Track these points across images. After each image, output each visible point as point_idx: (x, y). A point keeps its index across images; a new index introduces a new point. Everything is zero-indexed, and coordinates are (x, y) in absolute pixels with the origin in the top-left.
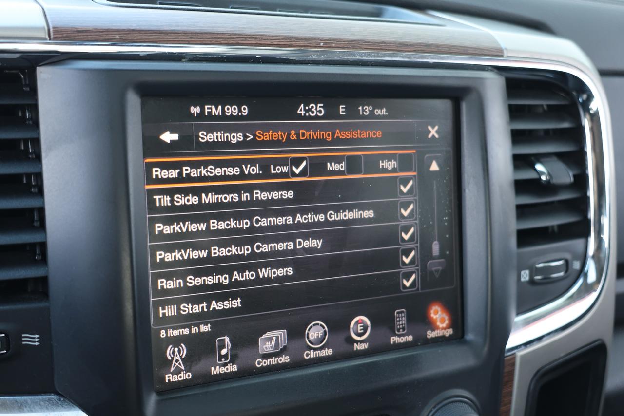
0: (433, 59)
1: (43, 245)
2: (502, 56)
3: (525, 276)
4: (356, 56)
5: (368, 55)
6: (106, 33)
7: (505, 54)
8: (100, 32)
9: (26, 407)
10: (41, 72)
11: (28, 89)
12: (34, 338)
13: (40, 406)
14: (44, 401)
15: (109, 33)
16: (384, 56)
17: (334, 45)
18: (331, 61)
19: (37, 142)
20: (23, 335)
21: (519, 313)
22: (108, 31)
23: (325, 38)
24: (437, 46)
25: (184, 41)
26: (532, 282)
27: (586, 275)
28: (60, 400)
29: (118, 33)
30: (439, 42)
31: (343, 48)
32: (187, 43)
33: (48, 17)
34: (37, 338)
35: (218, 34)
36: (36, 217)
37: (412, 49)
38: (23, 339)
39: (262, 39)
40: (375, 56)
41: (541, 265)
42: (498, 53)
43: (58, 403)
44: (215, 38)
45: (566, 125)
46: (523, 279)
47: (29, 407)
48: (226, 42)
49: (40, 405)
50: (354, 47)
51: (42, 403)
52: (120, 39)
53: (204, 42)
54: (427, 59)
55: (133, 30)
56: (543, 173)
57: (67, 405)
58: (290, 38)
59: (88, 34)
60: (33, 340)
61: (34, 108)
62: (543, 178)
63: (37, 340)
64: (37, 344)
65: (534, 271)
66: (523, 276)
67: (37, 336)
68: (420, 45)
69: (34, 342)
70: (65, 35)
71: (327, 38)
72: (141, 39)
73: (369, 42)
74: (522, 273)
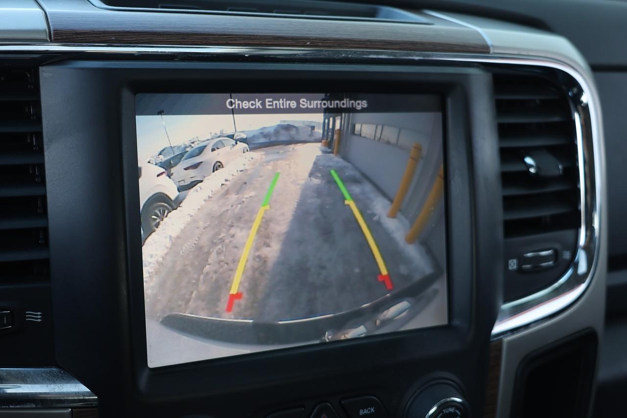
0: (418, 56)
1: (45, 230)
2: (489, 53)
3: (512, 265)
4: (342, 55)
5: (354, 53)
6: (103, 35)
7: (492, 51)
8: (97, 34)
9: (29, 378)
10: (43, 71)
11: (32, 87)
12: (37, 315)
13: (42, 378)
14: (46, 373)
15: (106, 35)
16: (369, 54)
17: (320, 44)
18: (317, 59)
19: (39, 135)
20: (27, 312)
21: (506, 301)
22: (105, 33)
23: (311, 37)
24: (422, 44)
25: (177, 42)
26: (520, 270)
27: (576, 266)
28: (60, 372)
29: (114, 34)
30: (425, 40)
31: (330, 47)
32: (179, 43)
33: (50, 20)
34: (40, 315)
35: (208, 35)
36: (39, 204)
37: (398, 47)
38: (27, 316)
39: (251, 39)
40: (360, 54)
41: (530, 255)
42: (484, 49)
43: (58, 375)
44: (206, 38)
45: (556, 119)
46: (510, 268)
47: (32, 378)
48: (216, 42)
49: (42, 376)
50: (340, 46)
51: (44, 375)
52: (116, 40)
53: (195, 43)
54: (412, 56)
55: (128, 32)
56: (531, 166)
57: (66, 377)
58: (278, 38)
59: (86, 36)
60: (37, 317)
61: (37, 104)
62: (532, 170)
63: (39, 317)
64: (39, 320)
65: (522, 260)
66: (510, 265)
67: (39, 313)
68: (405, 43)
69: (37, 319)
70: (64, 37)
71: (313, 37)
72: (135, 40)
73: (355, 41)
74: (510, 261)
